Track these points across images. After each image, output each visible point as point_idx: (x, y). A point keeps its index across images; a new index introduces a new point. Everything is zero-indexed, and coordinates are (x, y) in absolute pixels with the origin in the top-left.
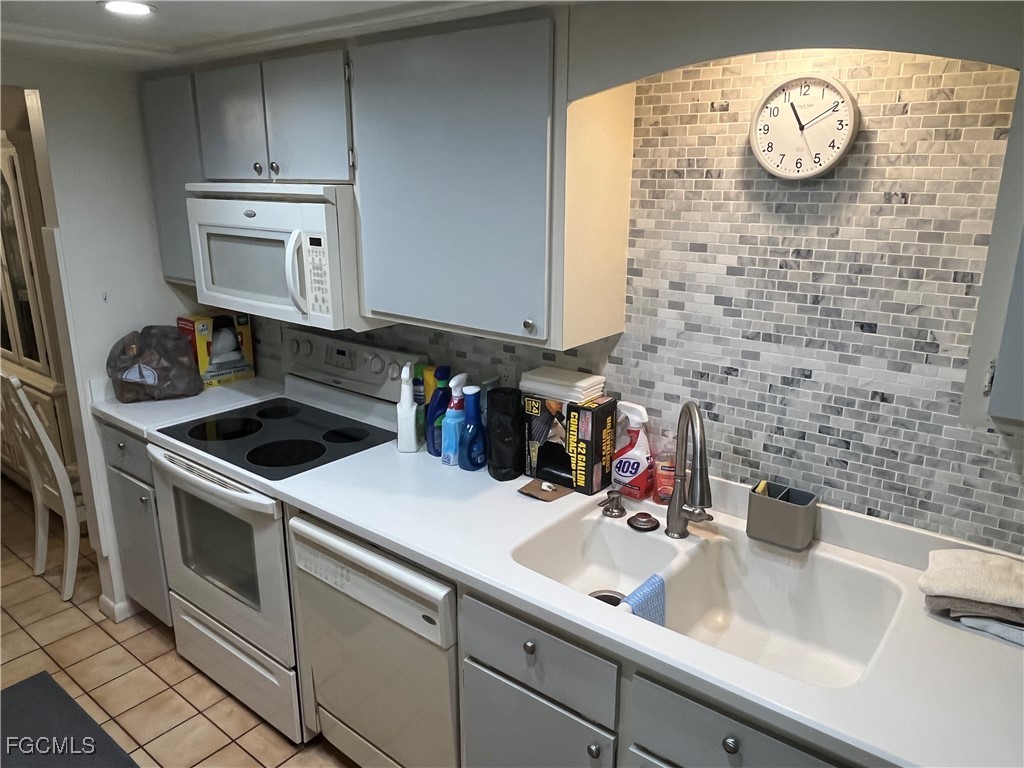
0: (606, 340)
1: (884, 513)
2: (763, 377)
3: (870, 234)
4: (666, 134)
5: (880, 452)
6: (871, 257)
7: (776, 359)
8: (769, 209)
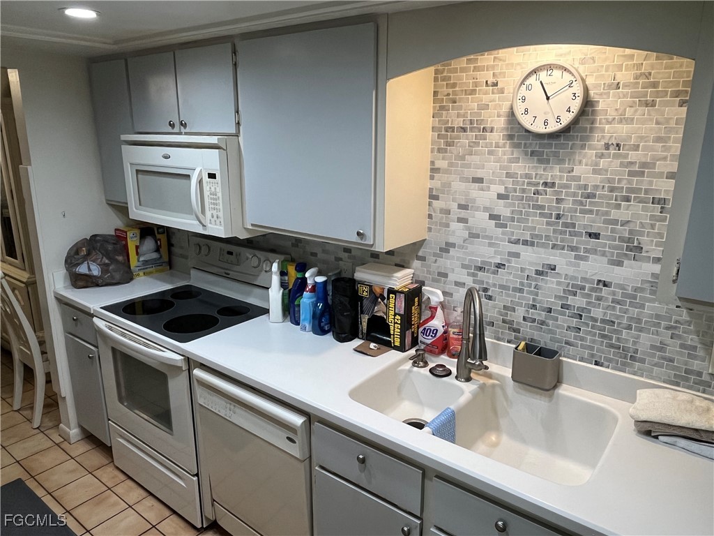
0: (414, 244)
1: (606, 363)
2: (523, 270)
3: (595, 172)
4: (455, 102)
5: (603, 321)
6: (596, 187)
7: (531, 258)
8: (526, 154)
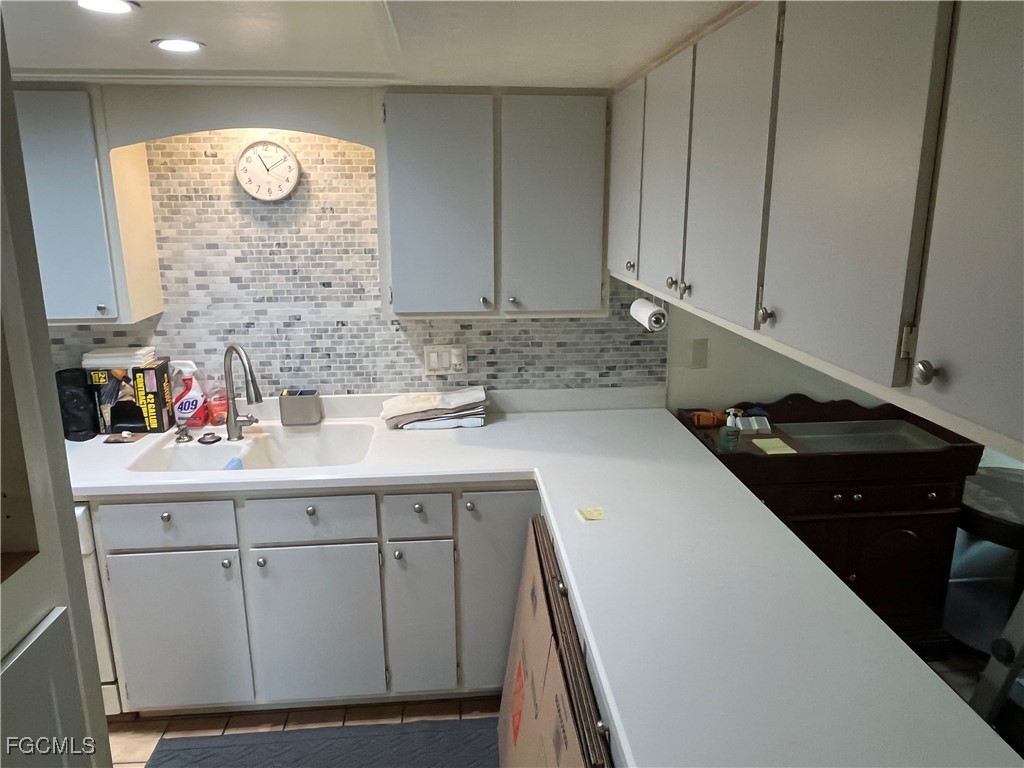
1: (356, 390)
2: (272, 325)
3: (319, 231)
4: (174, 171)
5: (348, 355)
6: (321, 244)
7: (278, 312)
8: (256, 219)
